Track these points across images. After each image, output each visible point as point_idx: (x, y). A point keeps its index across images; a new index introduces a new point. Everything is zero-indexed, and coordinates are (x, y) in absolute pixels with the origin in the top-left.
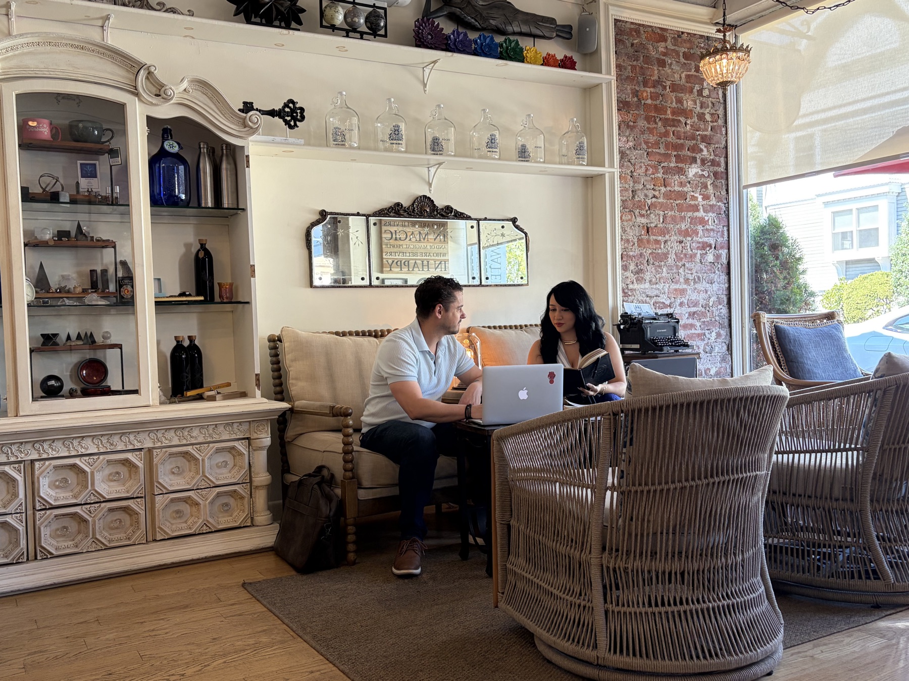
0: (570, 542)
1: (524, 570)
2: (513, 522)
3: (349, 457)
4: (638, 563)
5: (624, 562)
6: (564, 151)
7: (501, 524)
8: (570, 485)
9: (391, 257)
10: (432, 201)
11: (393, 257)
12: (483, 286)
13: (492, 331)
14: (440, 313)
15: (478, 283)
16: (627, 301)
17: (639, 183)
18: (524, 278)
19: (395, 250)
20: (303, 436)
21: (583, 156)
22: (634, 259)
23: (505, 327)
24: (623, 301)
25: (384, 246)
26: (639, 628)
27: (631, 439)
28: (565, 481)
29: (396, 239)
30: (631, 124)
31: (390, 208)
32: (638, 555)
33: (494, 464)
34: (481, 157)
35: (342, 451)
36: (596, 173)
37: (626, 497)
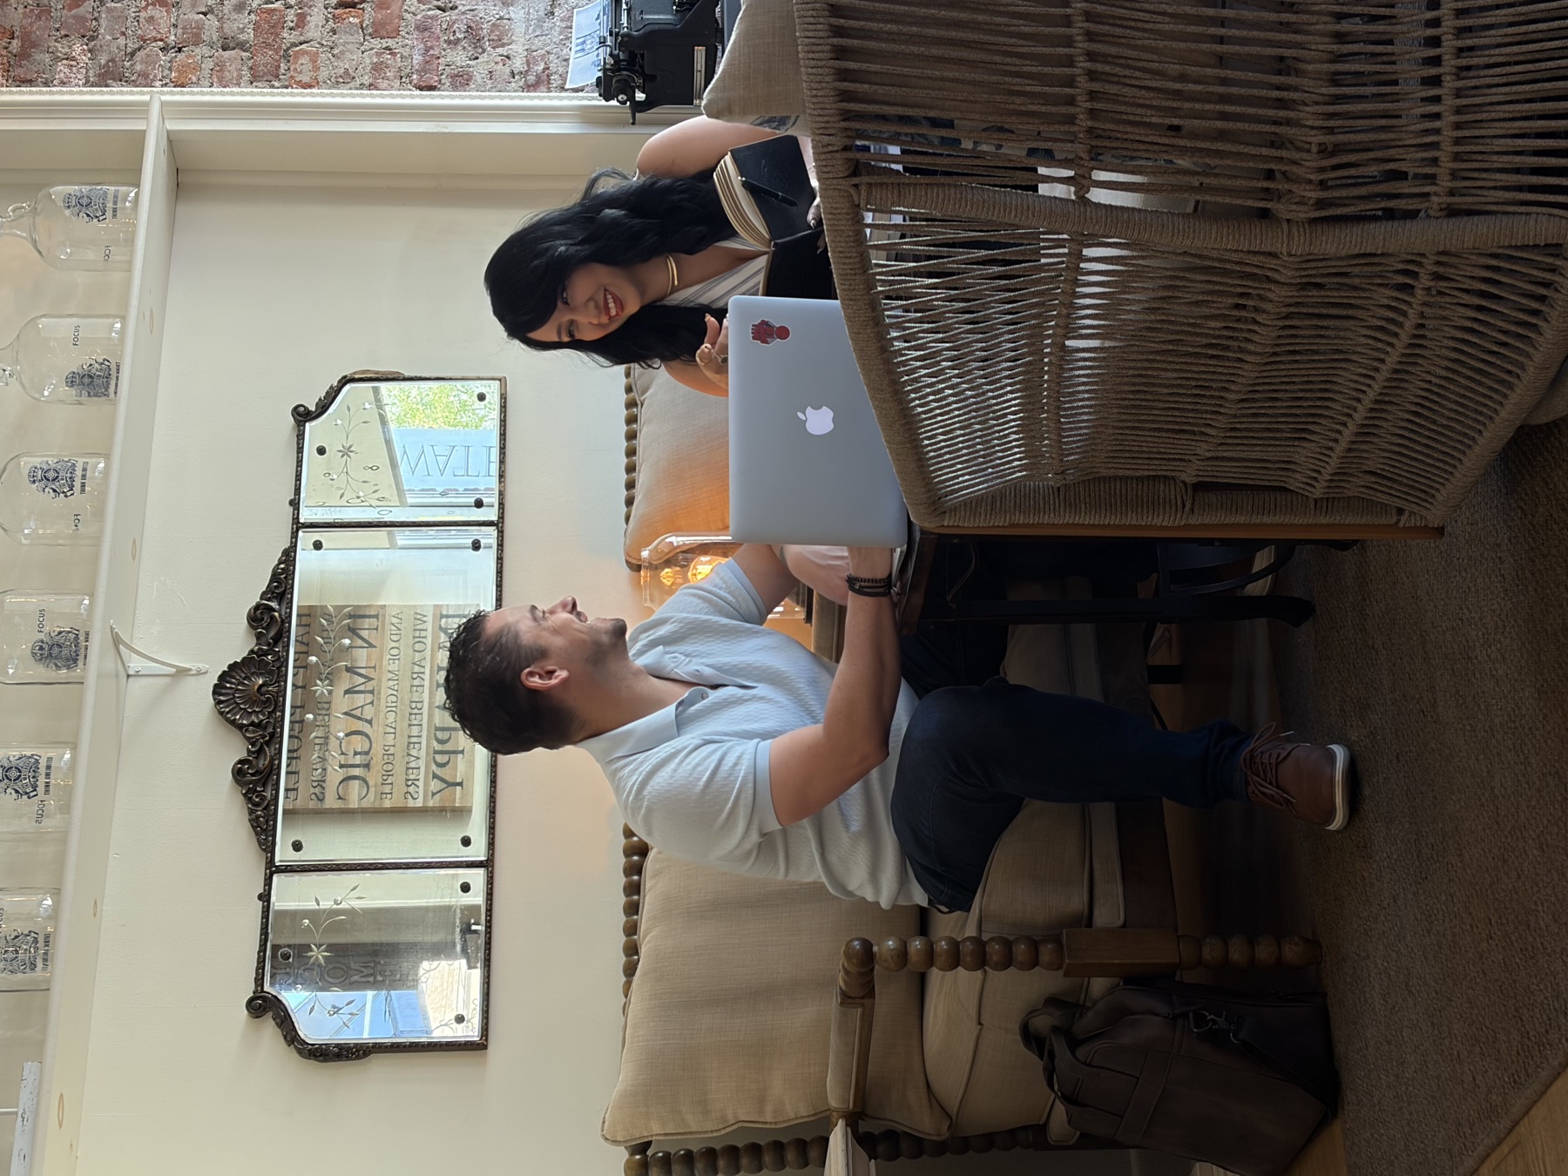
0: (1244, 314)
1: (1331, 449)
2: (1189, 475)
3: (995, 949)
4: (1308, 115)
5: (1305, 155)
6: (92, 255)
7: (1192, 510)
8: (1072, 306)
9: (421, 784)
10: (233, 667)
11: (422, 777)
12: (501, 517)
13: (639, 493)
14: (551, 673)
15: (492, 531)
16: (564, 78)
17: (200, 27)
18: (484, 390)
19: (399, 768)
20: (935, 1087)
21: (110, 198)
22: (435, 52)
23: (631, 452)
24: (562, 89)
25: (387, 804)
26: (1502, 115)
27: (935, 123)
28: (1062, 322)
29: (367, 766)
30: (16, 44)
31: (250, 800)
32: (1282, 113)
33: (1011, 526)
34: (99, 514)
35: (979, 974)
36: (163, 159)
37: (1107, 143)
